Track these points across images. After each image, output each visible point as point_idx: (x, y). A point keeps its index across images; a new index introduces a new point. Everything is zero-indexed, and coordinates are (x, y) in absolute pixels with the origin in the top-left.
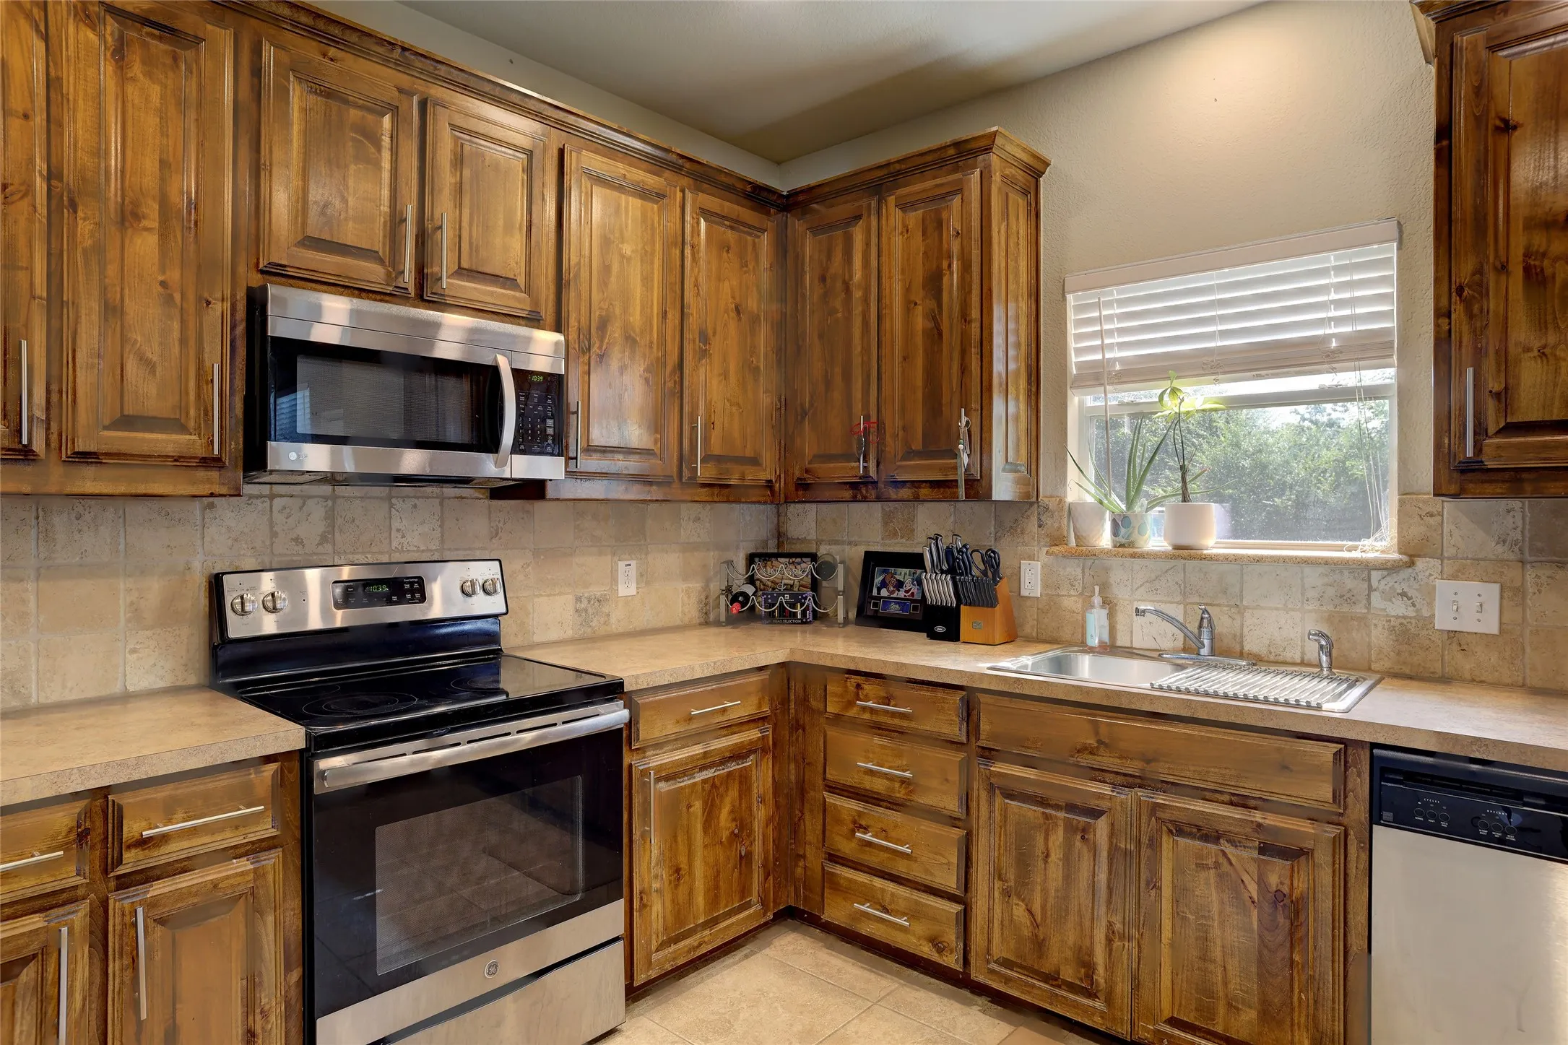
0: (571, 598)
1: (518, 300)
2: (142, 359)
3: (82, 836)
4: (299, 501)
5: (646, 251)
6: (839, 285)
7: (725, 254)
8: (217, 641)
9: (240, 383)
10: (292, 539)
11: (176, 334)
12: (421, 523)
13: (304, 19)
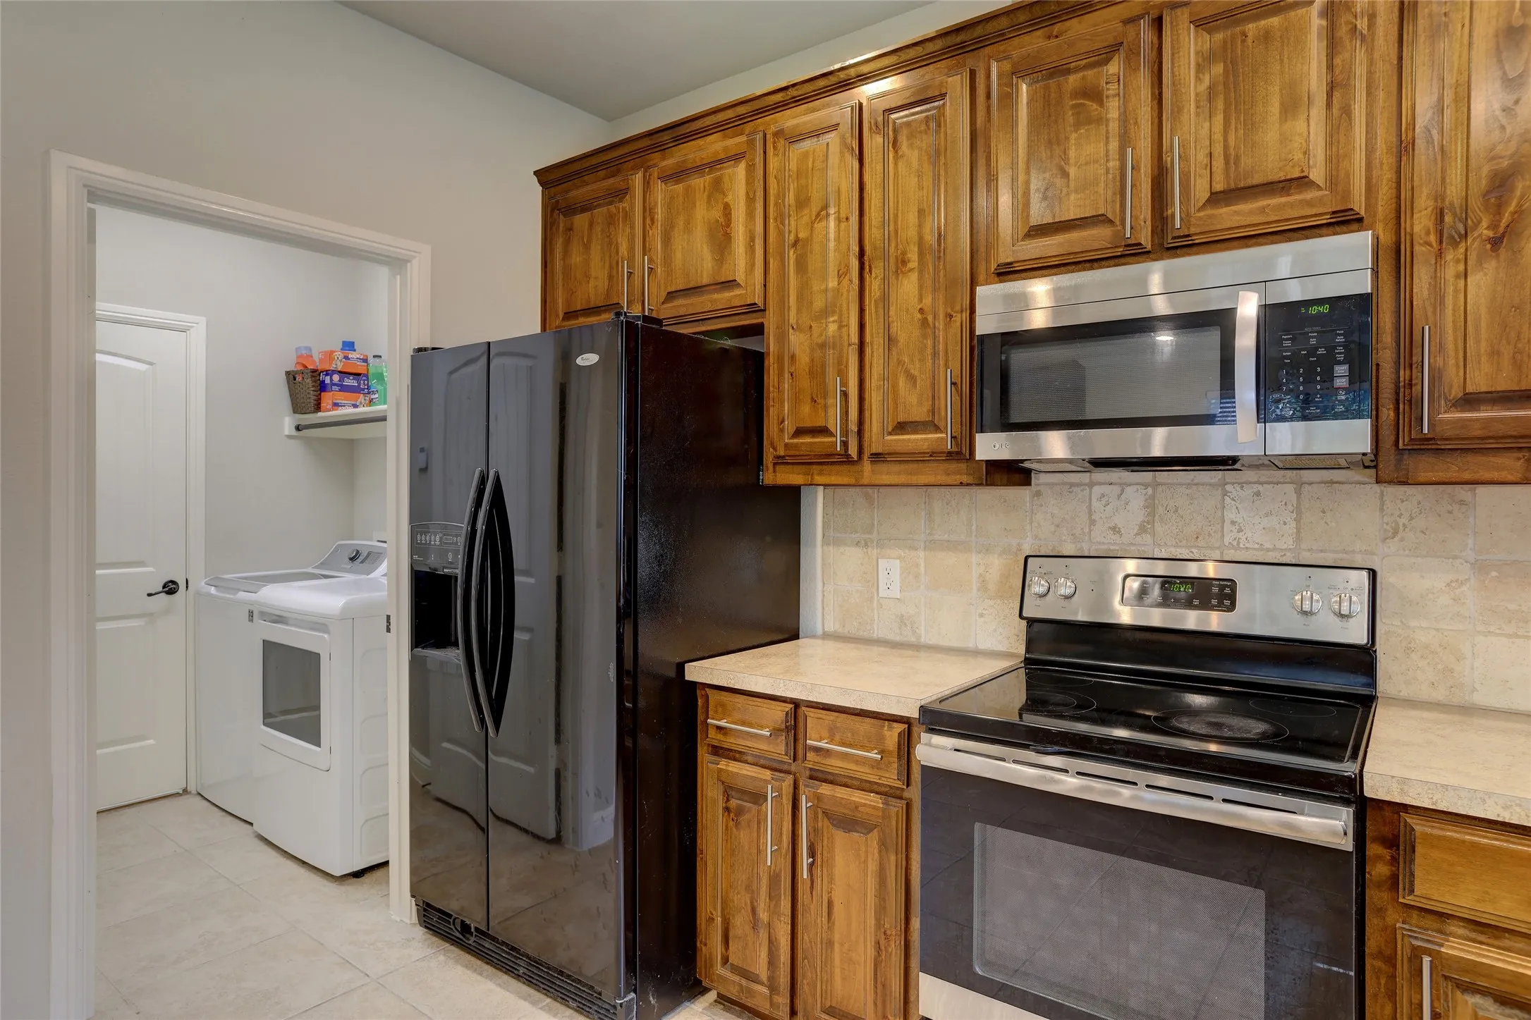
2: (910, 376)
3: (789, 729)
4: (1118, 489)
10: (1110, 528)
11: (929, 351)
12: (1267, 515)
13: (1022, 17)
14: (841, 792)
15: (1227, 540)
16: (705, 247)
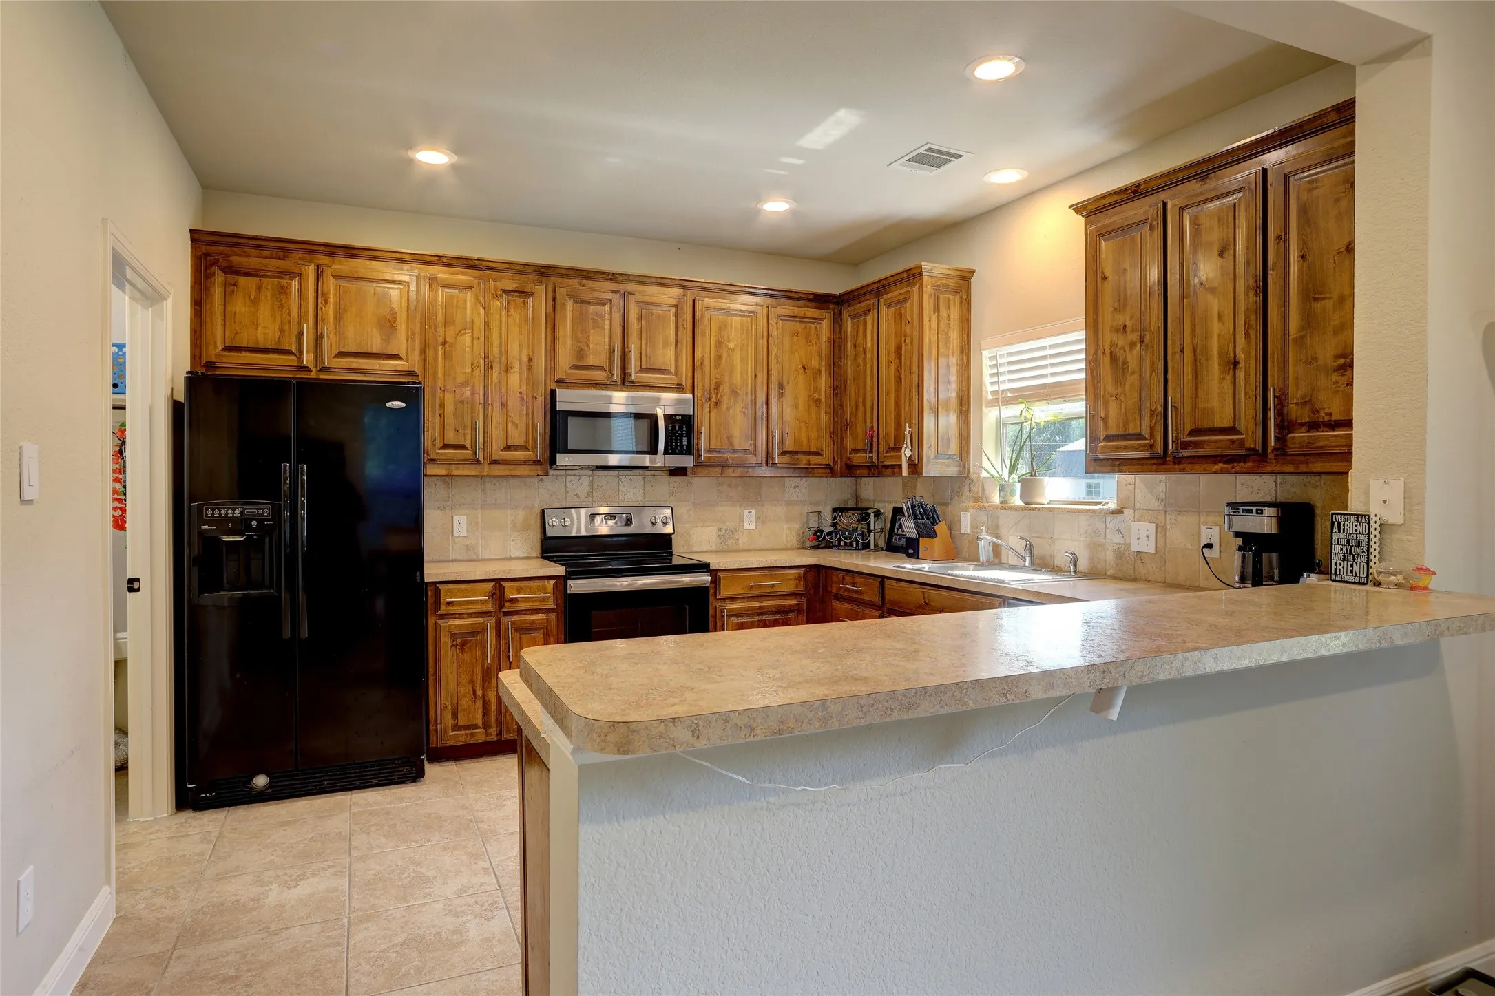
0: (715, 529)
1: (671, 379)
2: (514, 424)
3: (493, 594)
4: (578, 478)
5: (743, 345)
6: (861, 349)
7: (795, 337)
8: (543, 538)
9: (548, 429)
10: (575, 495)
11: (525, 412)
12: (634, 488)
13: (572, 272)
14: (523, 618)
15: (621, 498)
16: (374, 330)
